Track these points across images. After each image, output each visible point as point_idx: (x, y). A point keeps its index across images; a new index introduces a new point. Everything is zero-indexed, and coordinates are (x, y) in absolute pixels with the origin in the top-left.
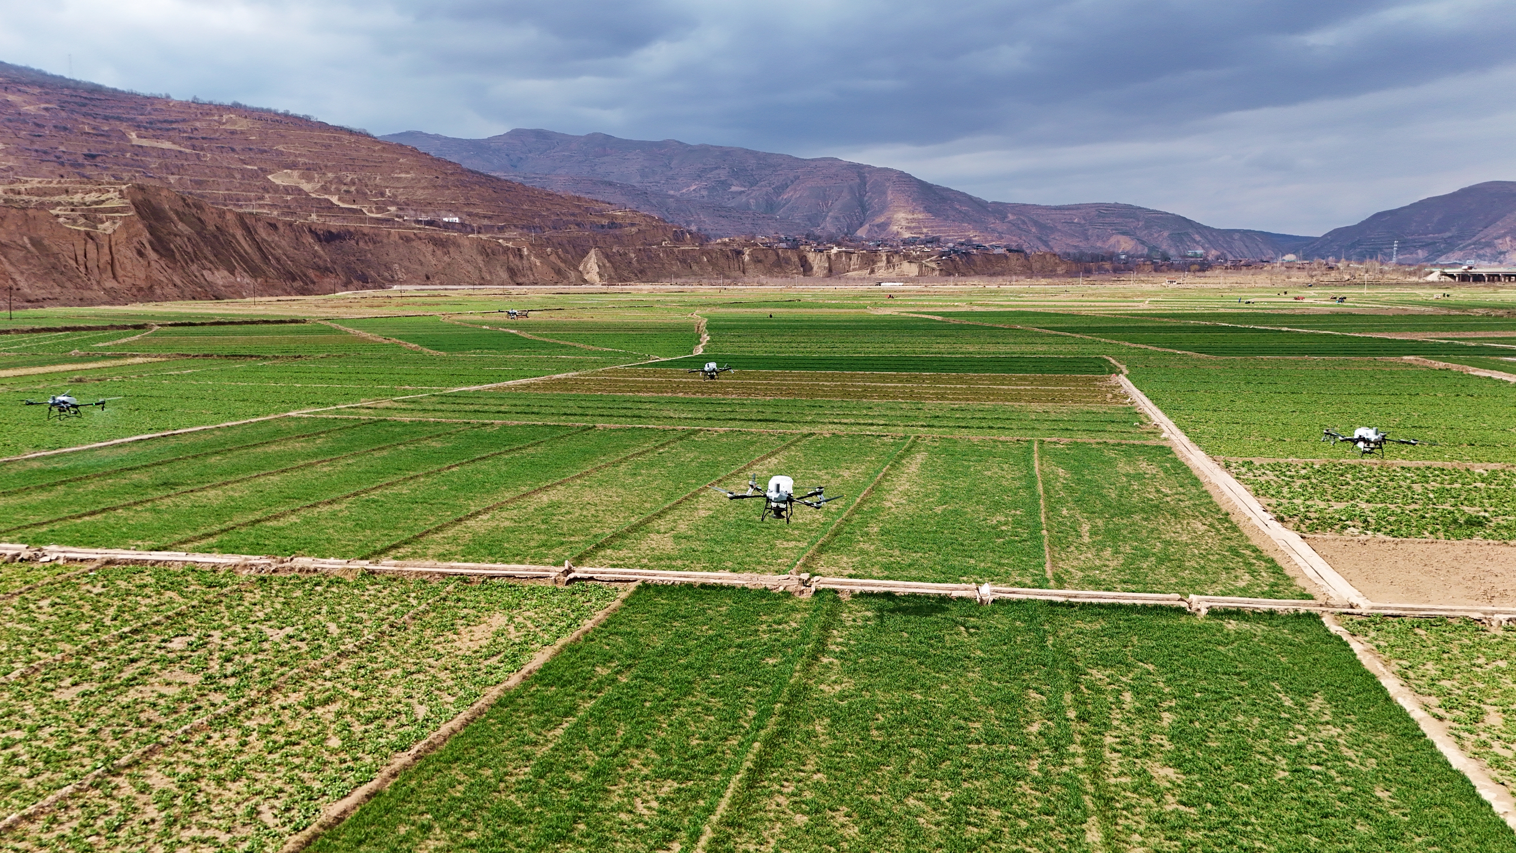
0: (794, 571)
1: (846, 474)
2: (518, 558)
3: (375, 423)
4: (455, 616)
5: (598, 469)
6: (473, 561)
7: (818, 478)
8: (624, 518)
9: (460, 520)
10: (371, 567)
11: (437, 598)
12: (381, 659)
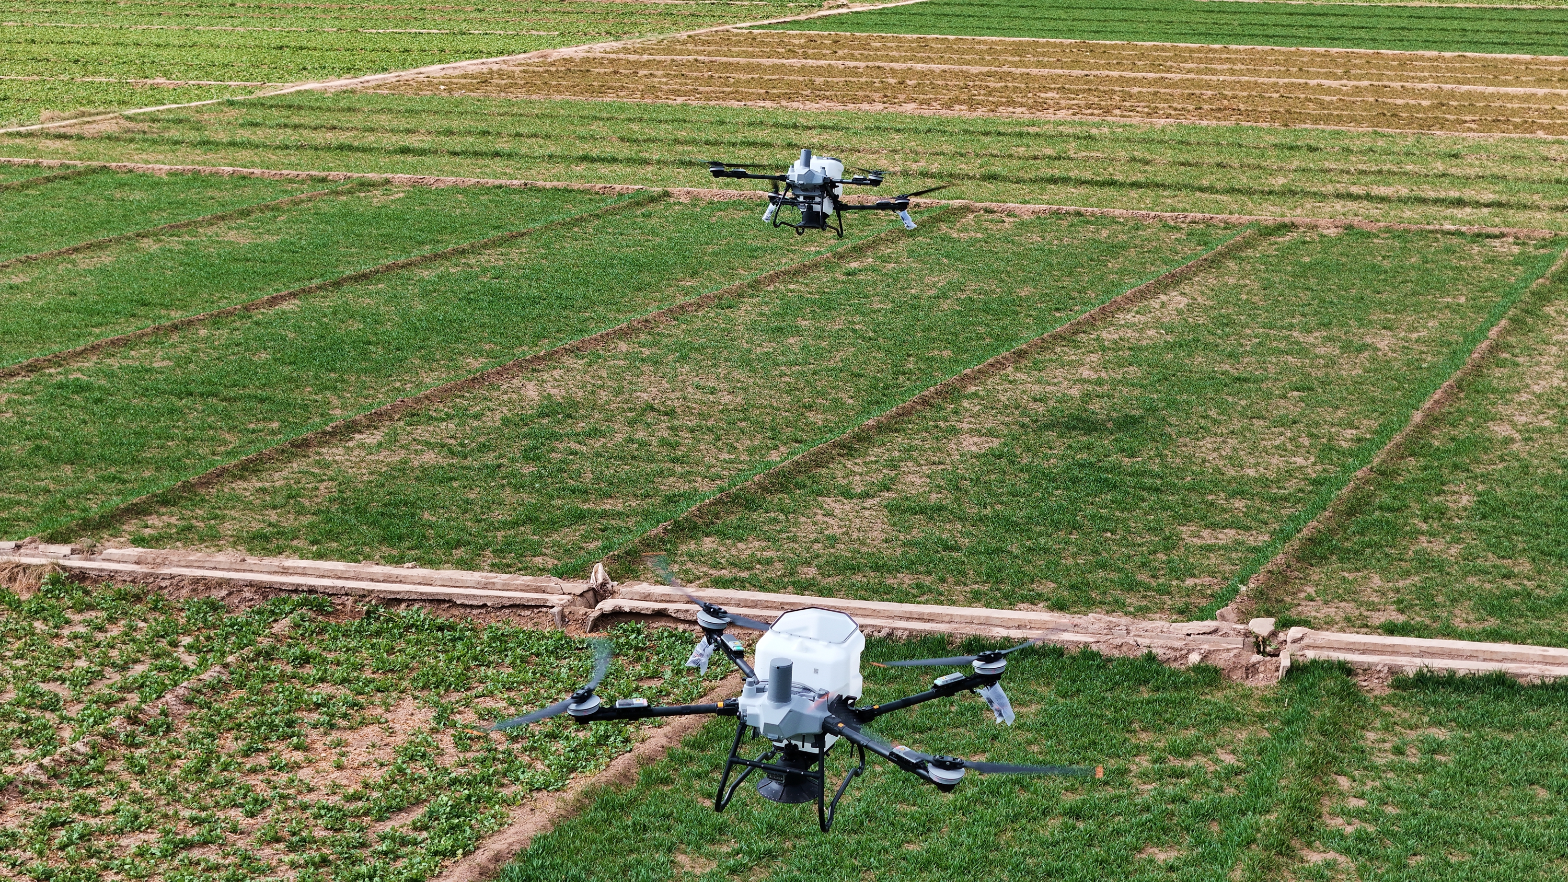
0: (1229, 610)
1: (1384, 342)
2: (460, 553)
3: (78, 176)
4: (296, 702)
5: (677, 313)
6: (342, 557)
7: (1302, 351)
8: (751, 451)
9: (306, 444)
10: (76, 563)
11: (248, 652)
12: (108, 805)
